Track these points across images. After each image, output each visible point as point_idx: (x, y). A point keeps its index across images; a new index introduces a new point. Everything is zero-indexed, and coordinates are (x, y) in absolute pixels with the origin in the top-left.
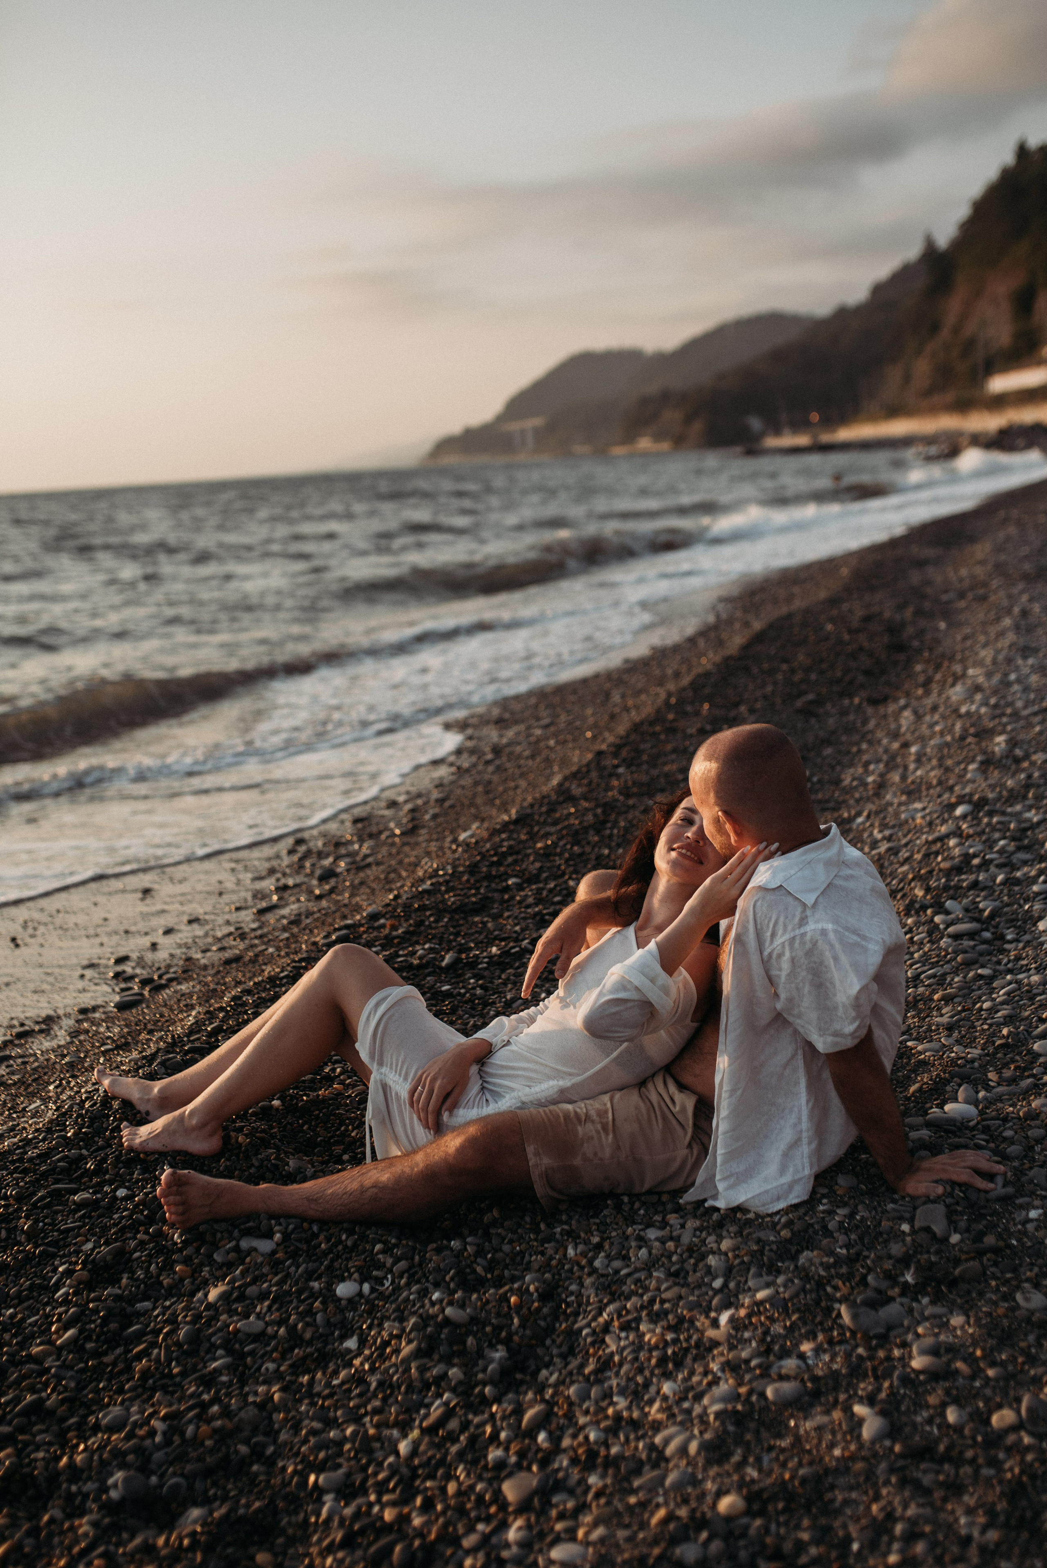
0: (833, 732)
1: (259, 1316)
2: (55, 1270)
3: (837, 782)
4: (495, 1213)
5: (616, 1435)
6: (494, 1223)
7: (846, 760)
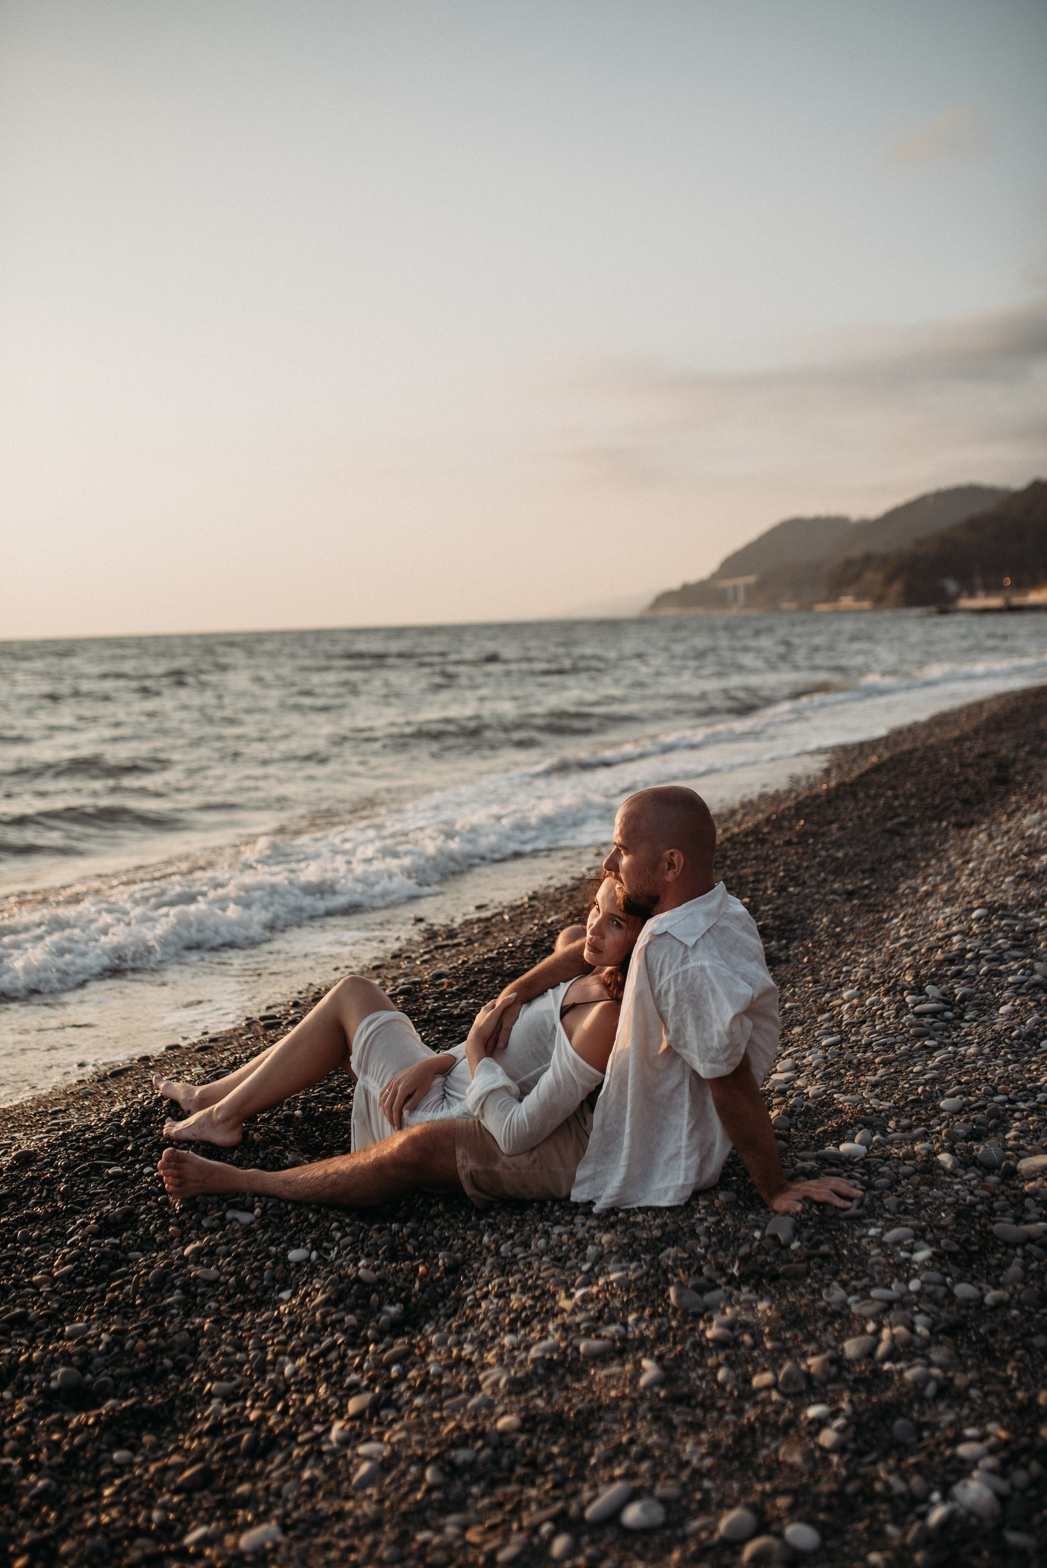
0: (911, 850)
1: (218, 1268)
2: (74, 1223)
3: (892, 891)
4: (440, 1207)
5: (451, 1370)
6: (438, 1215)
7: (911, 872)
